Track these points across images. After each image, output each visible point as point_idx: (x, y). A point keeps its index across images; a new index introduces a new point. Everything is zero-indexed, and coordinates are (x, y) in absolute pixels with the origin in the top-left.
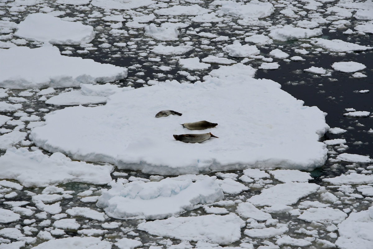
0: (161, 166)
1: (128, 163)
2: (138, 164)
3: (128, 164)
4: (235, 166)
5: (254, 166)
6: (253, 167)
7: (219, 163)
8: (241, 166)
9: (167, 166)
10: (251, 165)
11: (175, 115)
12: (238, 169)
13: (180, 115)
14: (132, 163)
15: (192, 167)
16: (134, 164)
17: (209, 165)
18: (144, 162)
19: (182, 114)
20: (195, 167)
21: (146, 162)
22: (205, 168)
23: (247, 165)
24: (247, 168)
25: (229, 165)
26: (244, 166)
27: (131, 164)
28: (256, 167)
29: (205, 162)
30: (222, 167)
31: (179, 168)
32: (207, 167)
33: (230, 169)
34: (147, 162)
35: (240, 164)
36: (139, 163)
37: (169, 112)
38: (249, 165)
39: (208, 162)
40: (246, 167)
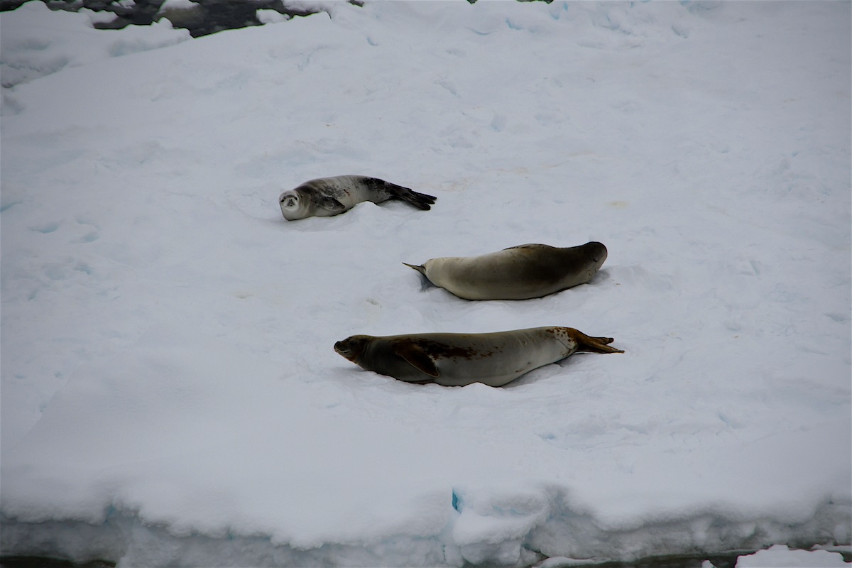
0: (229, 536)
1: (31, 519)
2: (94, 526)
3: (32, 525)
4: (692, 533)
5: (810, 533)
6: (799, 534)
7: (587, 516)
8: (724, 532)
9: (265, 538)
10: (793, 526)
11: (391, 204)
12: (710, 551)
13: (423, 202)
14: (59, 516)
15: (417, 538)
16: (71, 523)
17: (520, 524)
18: (128, 510)
19: (431, 200)
20: (435, 538)
21: (136, 511)
22: (496, 548)
23: (765, 526)
24: (766, 541)
25: (649, 525)
26: (747, 531)
27: (48, 523)
28: (825, 534)
29: (499, 508)
30: (605, 540)
31: (340, 547)
32: (507, 540)
33: (657, 547)
34: (141, 513)
35: (718, 521)
36: (97, 514)
37: (352, 189)
38: (774, 522)
39: (518, 506)
40: (757, 534)
